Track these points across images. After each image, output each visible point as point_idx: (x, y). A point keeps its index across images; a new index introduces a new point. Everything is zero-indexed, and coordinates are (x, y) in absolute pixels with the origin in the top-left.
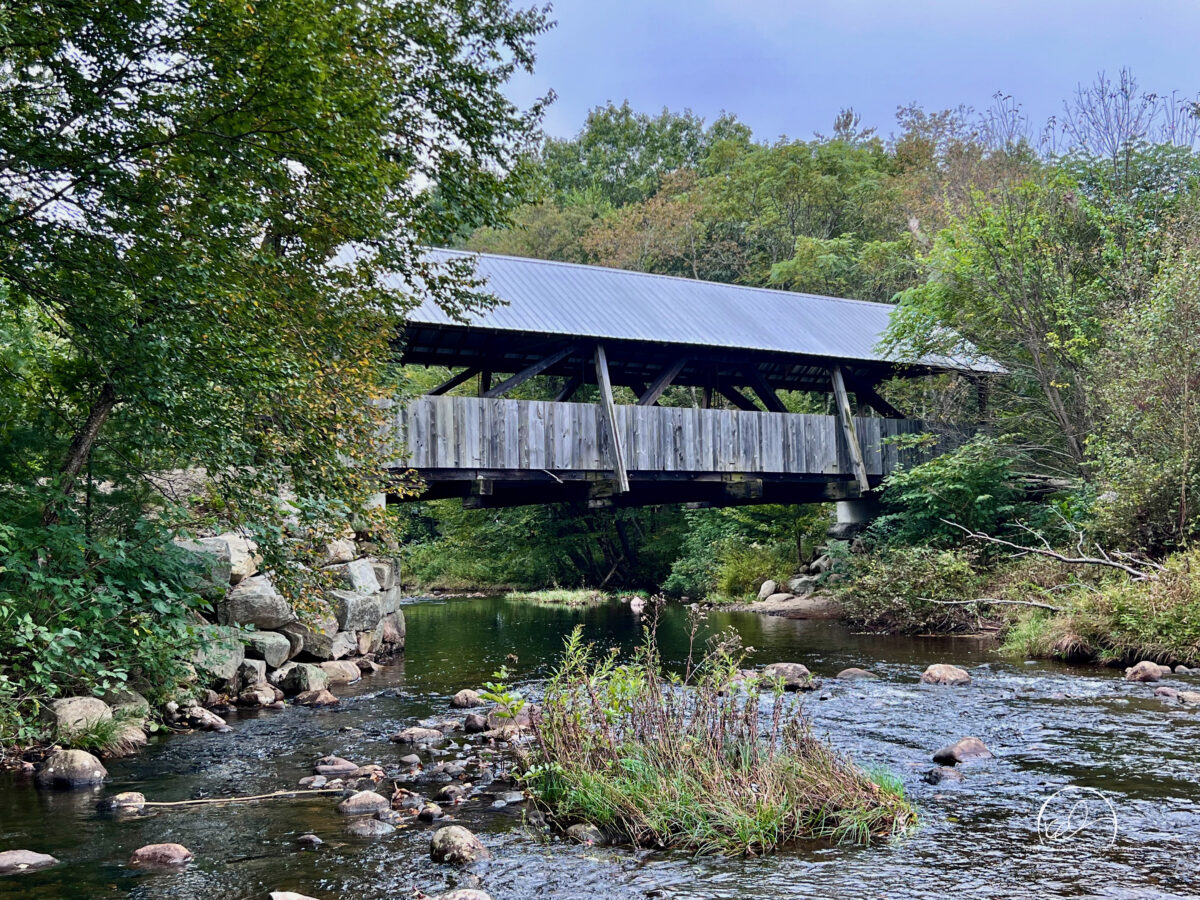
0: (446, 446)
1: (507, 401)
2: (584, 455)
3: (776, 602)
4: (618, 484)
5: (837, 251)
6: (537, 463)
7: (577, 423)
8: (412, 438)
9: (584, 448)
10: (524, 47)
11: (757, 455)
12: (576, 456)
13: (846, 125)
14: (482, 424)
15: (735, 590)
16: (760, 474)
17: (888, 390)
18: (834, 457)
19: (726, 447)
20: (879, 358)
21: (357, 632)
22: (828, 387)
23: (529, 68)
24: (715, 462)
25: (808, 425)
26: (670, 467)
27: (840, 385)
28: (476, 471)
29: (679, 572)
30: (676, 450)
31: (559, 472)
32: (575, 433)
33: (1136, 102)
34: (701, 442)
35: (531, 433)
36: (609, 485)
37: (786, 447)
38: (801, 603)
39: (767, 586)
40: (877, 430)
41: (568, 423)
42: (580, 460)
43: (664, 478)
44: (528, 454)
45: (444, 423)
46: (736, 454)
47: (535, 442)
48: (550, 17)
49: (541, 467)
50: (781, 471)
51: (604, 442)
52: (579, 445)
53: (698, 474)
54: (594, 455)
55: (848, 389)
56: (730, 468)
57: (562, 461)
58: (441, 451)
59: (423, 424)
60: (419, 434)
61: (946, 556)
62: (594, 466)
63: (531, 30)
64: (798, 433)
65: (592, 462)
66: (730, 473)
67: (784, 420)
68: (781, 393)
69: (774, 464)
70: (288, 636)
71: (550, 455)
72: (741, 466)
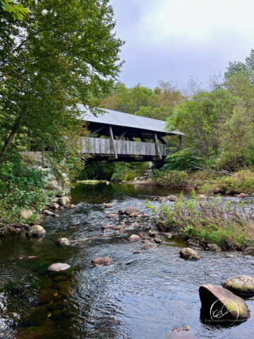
1: (91, 138)
3: (138, 182)
4: (115, 157)
6: (98, 152)
7: (106, 143)
9: (107, 149)
11: (141, 151)
12: (106, 151)
15: (128, 179)
16: (141, 155)
17: (164, 138)
18: (155, 152)
24: (133, 153)
25: (150, 145)
26: (124, 153)
27: (156, 137)
28: (85, 153)
29: (114, 176)
30: (125, 149)
31: (102, 154)
32: (105, 146)
34: (130, 148)
35: (96, 145)
37: (146, 150)
38: (143, 182)
39: (136, 179)
41: (104, 143)
44: (96, 150)
46: (137, 151)
47: (97, 147)
51: (112, 147)
53: (129, 155)
54: (109, 150)
56: (136, 154)
57: (103, 152)
61: (183, 172)
64: (148, 147)
65: (109, 152)
67: (145, 144)
69: (143, 153)
71: (100, 150)
72: (138, 153)
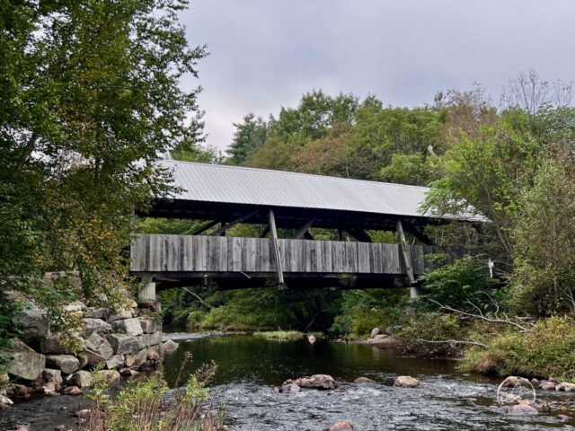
0: (188, 260)
1: (222, 238)
2: (262, 264)
3: (379, 339)
4: (278, 279)
5: (413, 161)
6: (237, 268)
7: (259, 248)
8: (171, 256)
9: (262, 261)
10: (191, 65)
11: (356, 264)
12: (258, 264)
13: (440, 99)
14: (208, 249)
15: (361, 332)
16: (358, 274)
18: (398, 265)
19: (339, 260)
20: (420, 215)
21: (125, 355)
22: (394, 230)
23: (196, 75)
24: (333, 268)
25: (384, 249)
26: (308, 270)
27: (400, 229)
28: (204, 272)
29: (339, 322)
30: (312, 262)
31: (249, 273)
32: (257, 253)
33: (538, 85)
34: (325, 257)
35: (234, 253)
36: (274, 279)
37: (371, 260)
38: (389, 340)
39: (375, 330)
40: (422, 251)
41: (254, 248)
42: (260, 266)
43: (305, 276)
44: (232, 264)
45: (187, 247)
46: (344, 264)
47: (236, 257)
48: (206, 51)
49: (239, 270)
50: (369, 272)
51: (272, 259)
52: (260, 260)
53: (323, 274)
54: (268, 264)
55: (404, 230)
56: (341, 271)
57: (251, 266)
58: (185, 262)
59: (176, 249)
60: (174, 254)
62: (267, 270)
63: (198, 57)
64: (378, 253)
65: (266, 268)
66: (341, 273)
67: (370, 246)
68: (368, 233)
69: (365, 268)
70: (78, 357)
71: (244, 264)
72: (347, 269)
